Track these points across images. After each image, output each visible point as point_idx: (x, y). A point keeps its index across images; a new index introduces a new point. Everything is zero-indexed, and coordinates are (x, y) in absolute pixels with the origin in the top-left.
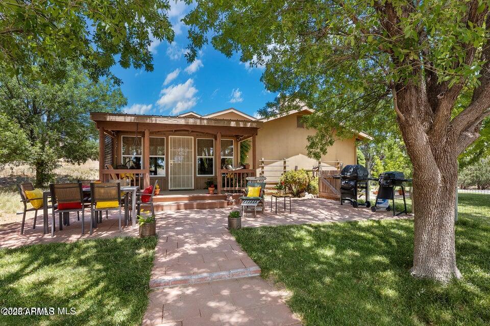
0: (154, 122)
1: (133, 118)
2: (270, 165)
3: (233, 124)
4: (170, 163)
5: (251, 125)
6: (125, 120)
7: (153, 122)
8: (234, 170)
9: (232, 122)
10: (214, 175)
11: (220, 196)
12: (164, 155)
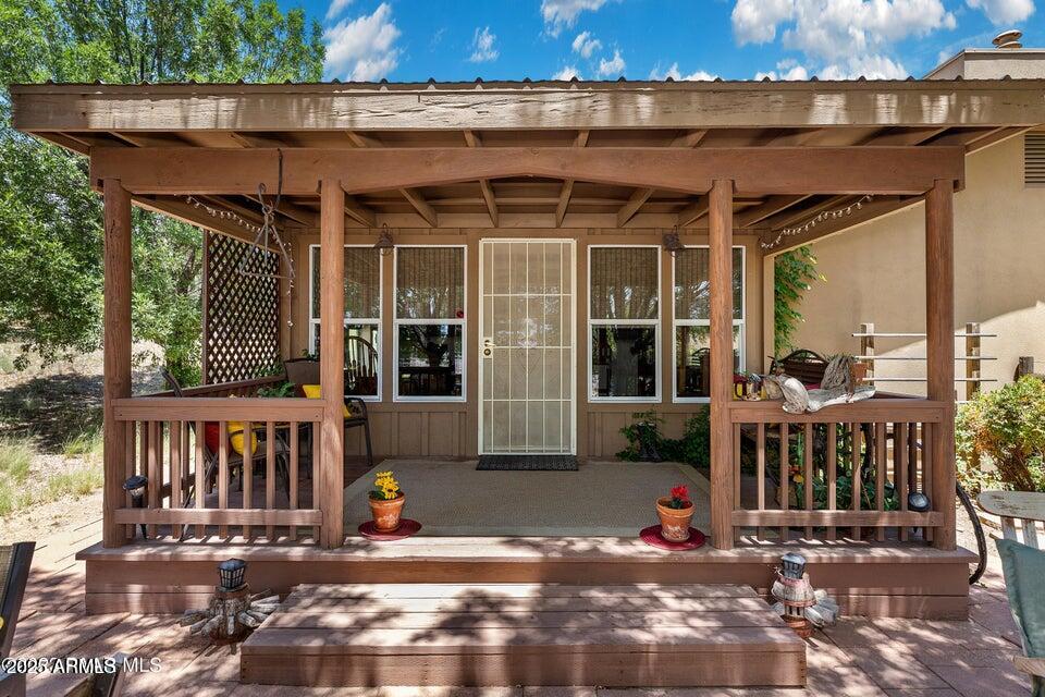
0: (342, 123)
1: (226, 104)
2: (891, 354)
3: (827, 112)
4: (482, 348)
5: (953, 112)
6: (185, 120)
7: (339, 126)
8: (815, 405)
9: (820, 101)
10: (658, 398)
11: (725, 565)
12: (460, 315)
